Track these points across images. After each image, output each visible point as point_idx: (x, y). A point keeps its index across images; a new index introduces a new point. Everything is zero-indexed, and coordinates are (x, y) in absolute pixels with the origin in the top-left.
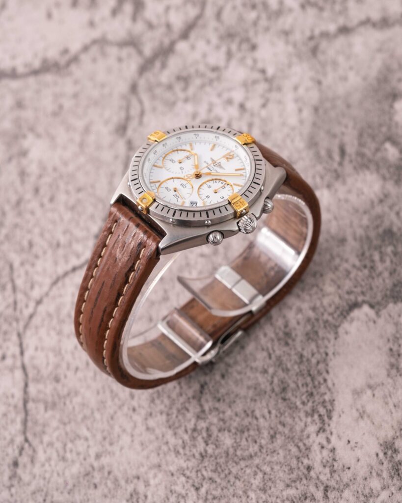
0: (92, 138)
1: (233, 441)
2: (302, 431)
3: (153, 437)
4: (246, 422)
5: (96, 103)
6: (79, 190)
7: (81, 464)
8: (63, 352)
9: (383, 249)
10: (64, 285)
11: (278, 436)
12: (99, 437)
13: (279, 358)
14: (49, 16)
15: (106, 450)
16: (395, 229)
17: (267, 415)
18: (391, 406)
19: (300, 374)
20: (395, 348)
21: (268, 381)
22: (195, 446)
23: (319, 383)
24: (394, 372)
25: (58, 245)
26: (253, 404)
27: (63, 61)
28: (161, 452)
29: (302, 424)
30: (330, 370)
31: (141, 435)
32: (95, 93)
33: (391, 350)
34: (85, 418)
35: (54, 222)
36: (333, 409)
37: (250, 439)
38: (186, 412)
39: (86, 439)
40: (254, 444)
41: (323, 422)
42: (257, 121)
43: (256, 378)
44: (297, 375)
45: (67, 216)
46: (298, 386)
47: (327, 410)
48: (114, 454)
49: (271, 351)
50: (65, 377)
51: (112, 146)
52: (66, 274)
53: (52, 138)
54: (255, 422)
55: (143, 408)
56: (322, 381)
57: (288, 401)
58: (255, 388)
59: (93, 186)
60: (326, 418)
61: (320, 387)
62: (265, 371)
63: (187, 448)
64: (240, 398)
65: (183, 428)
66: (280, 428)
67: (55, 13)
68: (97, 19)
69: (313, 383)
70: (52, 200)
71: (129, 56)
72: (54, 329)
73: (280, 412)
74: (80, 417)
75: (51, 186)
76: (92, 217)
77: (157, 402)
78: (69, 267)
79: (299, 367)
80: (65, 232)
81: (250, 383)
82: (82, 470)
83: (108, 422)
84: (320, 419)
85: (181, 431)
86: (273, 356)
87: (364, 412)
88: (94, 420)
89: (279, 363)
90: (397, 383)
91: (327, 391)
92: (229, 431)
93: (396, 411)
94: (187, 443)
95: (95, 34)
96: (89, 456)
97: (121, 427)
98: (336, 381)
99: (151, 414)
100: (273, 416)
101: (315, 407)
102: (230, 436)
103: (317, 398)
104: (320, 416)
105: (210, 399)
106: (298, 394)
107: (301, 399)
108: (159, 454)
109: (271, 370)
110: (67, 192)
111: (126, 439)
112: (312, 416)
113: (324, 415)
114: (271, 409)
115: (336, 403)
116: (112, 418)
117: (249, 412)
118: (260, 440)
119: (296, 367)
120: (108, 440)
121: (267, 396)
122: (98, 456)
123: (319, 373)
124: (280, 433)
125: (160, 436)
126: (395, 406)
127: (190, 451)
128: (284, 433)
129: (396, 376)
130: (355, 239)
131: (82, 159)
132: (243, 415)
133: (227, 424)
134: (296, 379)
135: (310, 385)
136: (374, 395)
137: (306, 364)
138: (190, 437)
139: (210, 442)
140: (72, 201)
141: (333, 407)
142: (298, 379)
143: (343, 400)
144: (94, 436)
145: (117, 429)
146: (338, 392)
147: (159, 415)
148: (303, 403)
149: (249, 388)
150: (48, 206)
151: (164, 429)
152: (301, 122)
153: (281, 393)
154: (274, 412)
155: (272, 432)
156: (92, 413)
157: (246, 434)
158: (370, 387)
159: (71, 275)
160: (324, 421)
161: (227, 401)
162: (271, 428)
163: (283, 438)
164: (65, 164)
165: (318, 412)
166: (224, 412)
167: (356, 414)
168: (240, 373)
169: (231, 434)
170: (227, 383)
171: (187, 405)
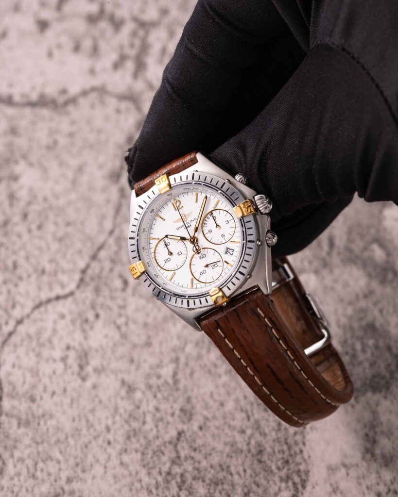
0: (84, 179)
1: (206, 491)
2: (276, 495)
3: (126, 472)
4: (221, 475)
5: (91, 147)
6: (68, 224)
7: (51, 485)
8: (41, 373)
9: (365, 341)
10: (46, 311)
11: (252, 495)
12: (72, 462)
13: (257, 422)
14: (50, 55)
15: (78, 476)
16: (377, 324)
17: (242, 473)
18: (364, 488)
19: (277, 440)
20: (371, 434)
21: (245, 441)
22: (168, 489)
23: (296, 453)
24: (368, 456)
25: (43, 272)
26: (228, 460)
27: (61, 99)
28: (134, 488)
29: (276, 488)
30: (307, 443)
31: (114, 468)
32: (92, 137)
33: (367, 435)
34: (58, 441)
35: (40, 249)
36: (308, 480)
37: (223, 493)
38: (161, 455)
39: (59, 462)
41: (297, 490)
43: (234, 436)
44: (274, 441)
45: (55, 246)
46: (274, 452)
47: (301, 480)
48: (85, 481)
49: (250, 414)
50: (41, 398)
51: (104, 189)
52: (49, 301)
53: (45, 170)
54: (229, 477)
55: (119, 443)
56: (298, 451)
57: (263, 464)
58: (232, 446)
59: (82, 223)
60: (300, 486)
61: (295, 457)
62: (243, 432)
63: (160, 489)
64: (216, 452)
65: (157, 470)
66: (254, 487)
67: (56, 53)
68: (98, 67)
69: (290, 451)
70: (40, 227)
71: (128, 110)
72: (34, 350)
73: (255, 473)
74: (53, 440)
75: (40, 214)
76: (80, 252)
77: (133, 440)
78: (53, 295)
79: (277, 434)
80: (51, 261)
81: (228, 439)
82: (52, 491)
83: (82, 449)
84: (294, 487)
85: (155, 472)
86: (252, 419)
87: (338, 488)
88: (68, 445)
89: (257, 426)
90: (371, 467)
91: (302, 461)
92: (204, 481)
93: (369, 493)
94: (160, 485)
95: (96, 82)
96: (60, 478)
97: (94, 457)
98: (312, 454)
99: (126, 451)
100: (248, 475)
101: (290, 474)
102: (203, 486)
103: (292, 466)
104: (294, 483)
105: (186, 447)
106: (274, 459)
107: (276, 464)
108: (131, 490)
109: (249, 432)
110: (56, 224)
111: (98, 470)
112: (287, 482)
113: (298, 484)
114: (246, 467)
115: (311, 474)
116: (86, 447)
117: (225, 467)
119: (274, 434)
120: (80, 467)
121: (243, 455)
122: (69, 480)
123: (296, 443)
124: (254, 492)
125: (134, 473)
126: (368, 488)
127: (163, 492)
128: (258, 493)
129: (371, 460)
130: (339, 326)
131: (73, 196)
132: (218, 469)
133: (202, 474)
134: (272, 445)
135: (287, 453)
136: (348, 474)
137: (284, 432)
138: (163, 479)
139: (183, 488)
140: (60, 233)
141: (307, 478)
142: (275, 445)
143: (318, 473)
144: (67, 460)
145: (90, 458)
146: (313, 465)
147: (134, 452)
148: (279, 469)
149: (226, 444)
150: (35, 232)
151: (138, 468)
153: (257, 454)
154: (249, 471)
155: (246, 490)
156: (67, 438)
157: (220, 487)
158: (345, 466)
159: (54, 303)
161: (203, 452)
162: (246, 486)
164: (57, 196)
165: (292, 479)
166: (199, 462)
167: (329, 488)
168: (218, 428)
169: (205, 485)
170: (204, 436)
171: (163, 448)
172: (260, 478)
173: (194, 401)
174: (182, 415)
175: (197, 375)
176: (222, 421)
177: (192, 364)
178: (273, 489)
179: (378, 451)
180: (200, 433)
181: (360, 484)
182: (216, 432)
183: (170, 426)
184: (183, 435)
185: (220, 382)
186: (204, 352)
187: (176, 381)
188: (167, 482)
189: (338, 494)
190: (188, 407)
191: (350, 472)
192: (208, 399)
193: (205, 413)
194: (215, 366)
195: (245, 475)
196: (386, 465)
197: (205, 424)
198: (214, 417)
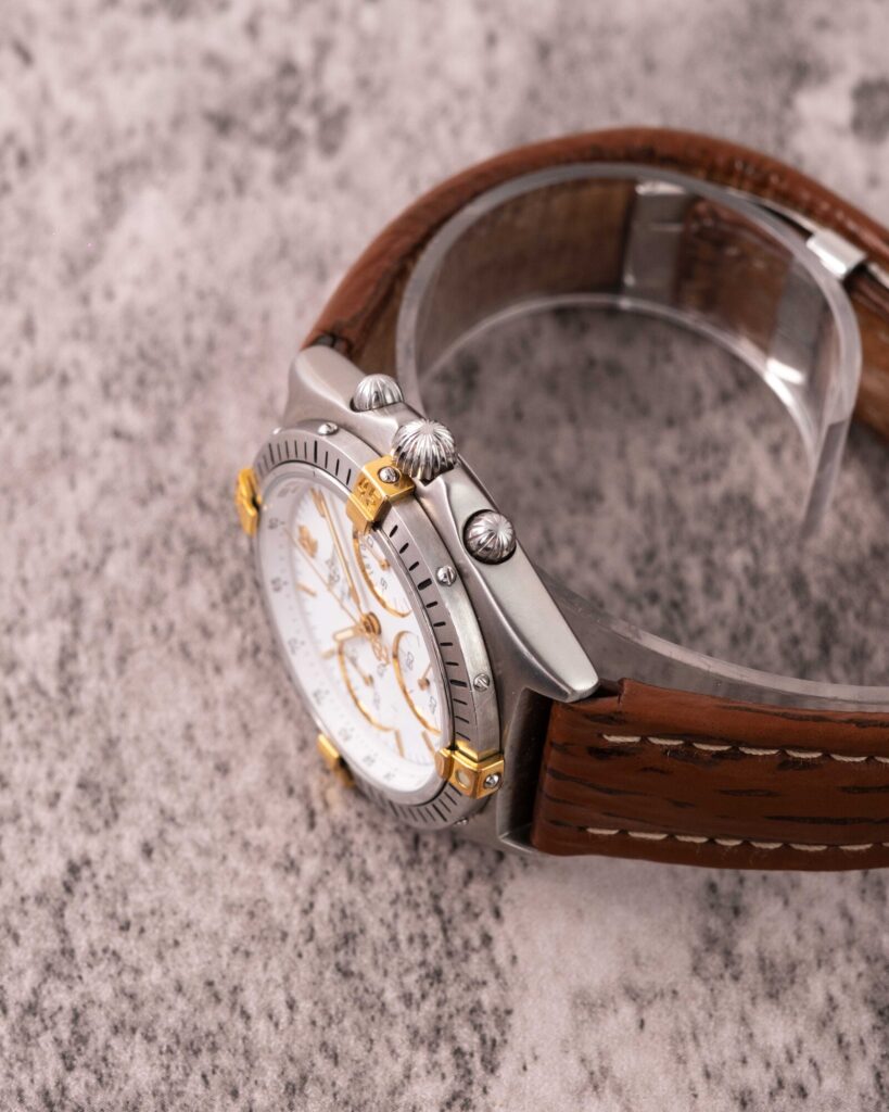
1: (158, 1073)
2: (394, 1092)
4: (210, 1019)
11: (310, 1090)
13: (340, 832)
16: (761, 499)
17: (283, 1014)
18: (696, 1074)
19: (407, 899)
20: (725, 884)
21: (296, 899)
22: (27, 1063)
23: (466, 944)
24: (714, 962)
26: (238, 965)
29: (398, 1069)
30: (506, 910)
33: (711, 887)
36: (505, 1042)
37: (215, 1080)
38: (8, 942)
40: (229, 1100)
41: (466, 1075)
42: (345, 42)
43: (259, 882)
44: (396, 900)
46: (394, 939)
47: (483, 1041)
49: (318, 805)
54: (240, 1025)
56: (476, 942)
57: (355, 982)
58: (252, 915)
60: (476, 1064)
61: (466, 959)
62: (292, 867)
64: (197, 936)
66: (322, 1065)
69: (447, 939)
73: (325, 1012)
79: (404, 877)
81: (236, 893)
84: (458, 1066)
86: (321, 820)
87: (605, 1072)
89: (341, 849)
90: (722, 1002)
91: (490, 977)
92: (150, 1039)
93: (711, 1092)
98: (522, 952)
100: (301, 1018)
101: (445, 1019)
102: (149, 1056)
103: (453, 991)
104: (458, 1052)
105: (95, 918)
106: (393, 965)
107: (401, 984)
109: (310, 867)
112: (433, 1047)
113: (472, 1055)
114: (296, 994)
115: (515, 1020)
117: (224, 990)
118: (251, 1091)
119: (394, 874)
121: (288, 949)
123: (470, 911)
124: (319, 1080)
126: (708, 1075)
128: (333, 1084)
129: (722, 976)
130: (630, 500)
132: (201, 995)
133: (146, 1013)
134: (389, 916)
135: (436, 946)
136: (642, 1024)
137: (430, 872)
139: (79, 1061)
141: (503, 1033)
142: (396, 916)
143: (540, 1019)
146: (525, 988)
148: (407, 999)
149: (230, 908)
152: (492, 79)
153: (336, 949)
154: (305, 1006)
155: (293, 1074)
157: (205, 1060)
158: (632, 994)
160: (469, 1072)
161: (153, 935)
162: (291, 1059)
163: (329, 1099)
165: (453, 1038)
166: (137, 972)
167: (577, 1074)
168: (204, 852)
169: (155, 1051)
170: (157, 876)
171: (15, 920)
172: (343, 1032)
173: (127, 753)
174: (85, 803)
175: (139, 662)
176: (220, 830)
177: (124, 622)
178: (385, 1072)
179: (746, 946)
180: (145, 870)
181: (681, 1060)
182: (199, 865)
183: (42, 841)
184: (85, 873)
185: (220, 688)
186: (169, 581)
187: (69, 684)
188: (27, 1038)
189: (608, 1093)
190: (108, 775)
191: (650, 1015)
192: (177, 750)
193: (165, 796)
194: (207, 633)
195: (291, 1021)
196: (773, 996)
197: (161, 833)
198: (195, 814)
